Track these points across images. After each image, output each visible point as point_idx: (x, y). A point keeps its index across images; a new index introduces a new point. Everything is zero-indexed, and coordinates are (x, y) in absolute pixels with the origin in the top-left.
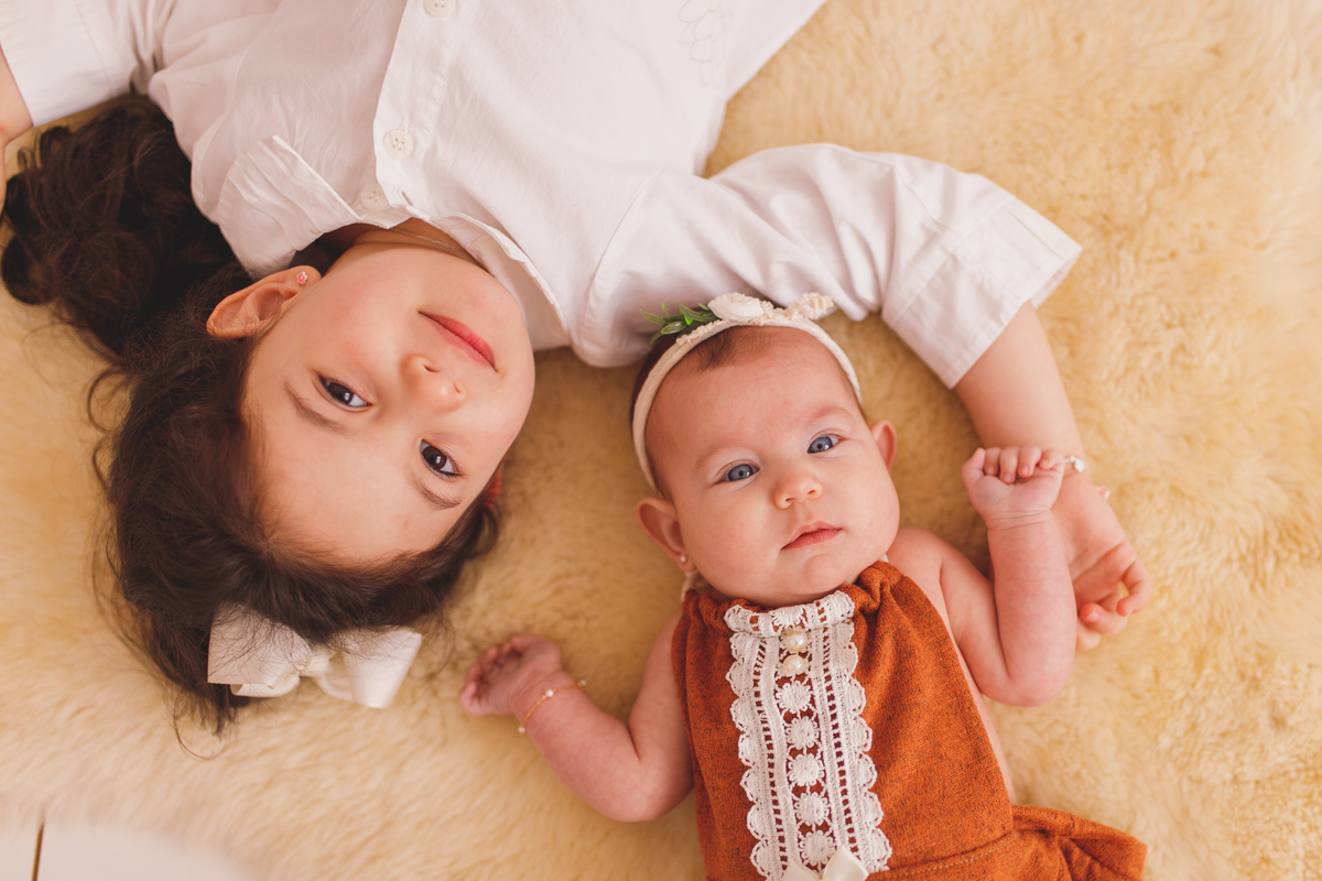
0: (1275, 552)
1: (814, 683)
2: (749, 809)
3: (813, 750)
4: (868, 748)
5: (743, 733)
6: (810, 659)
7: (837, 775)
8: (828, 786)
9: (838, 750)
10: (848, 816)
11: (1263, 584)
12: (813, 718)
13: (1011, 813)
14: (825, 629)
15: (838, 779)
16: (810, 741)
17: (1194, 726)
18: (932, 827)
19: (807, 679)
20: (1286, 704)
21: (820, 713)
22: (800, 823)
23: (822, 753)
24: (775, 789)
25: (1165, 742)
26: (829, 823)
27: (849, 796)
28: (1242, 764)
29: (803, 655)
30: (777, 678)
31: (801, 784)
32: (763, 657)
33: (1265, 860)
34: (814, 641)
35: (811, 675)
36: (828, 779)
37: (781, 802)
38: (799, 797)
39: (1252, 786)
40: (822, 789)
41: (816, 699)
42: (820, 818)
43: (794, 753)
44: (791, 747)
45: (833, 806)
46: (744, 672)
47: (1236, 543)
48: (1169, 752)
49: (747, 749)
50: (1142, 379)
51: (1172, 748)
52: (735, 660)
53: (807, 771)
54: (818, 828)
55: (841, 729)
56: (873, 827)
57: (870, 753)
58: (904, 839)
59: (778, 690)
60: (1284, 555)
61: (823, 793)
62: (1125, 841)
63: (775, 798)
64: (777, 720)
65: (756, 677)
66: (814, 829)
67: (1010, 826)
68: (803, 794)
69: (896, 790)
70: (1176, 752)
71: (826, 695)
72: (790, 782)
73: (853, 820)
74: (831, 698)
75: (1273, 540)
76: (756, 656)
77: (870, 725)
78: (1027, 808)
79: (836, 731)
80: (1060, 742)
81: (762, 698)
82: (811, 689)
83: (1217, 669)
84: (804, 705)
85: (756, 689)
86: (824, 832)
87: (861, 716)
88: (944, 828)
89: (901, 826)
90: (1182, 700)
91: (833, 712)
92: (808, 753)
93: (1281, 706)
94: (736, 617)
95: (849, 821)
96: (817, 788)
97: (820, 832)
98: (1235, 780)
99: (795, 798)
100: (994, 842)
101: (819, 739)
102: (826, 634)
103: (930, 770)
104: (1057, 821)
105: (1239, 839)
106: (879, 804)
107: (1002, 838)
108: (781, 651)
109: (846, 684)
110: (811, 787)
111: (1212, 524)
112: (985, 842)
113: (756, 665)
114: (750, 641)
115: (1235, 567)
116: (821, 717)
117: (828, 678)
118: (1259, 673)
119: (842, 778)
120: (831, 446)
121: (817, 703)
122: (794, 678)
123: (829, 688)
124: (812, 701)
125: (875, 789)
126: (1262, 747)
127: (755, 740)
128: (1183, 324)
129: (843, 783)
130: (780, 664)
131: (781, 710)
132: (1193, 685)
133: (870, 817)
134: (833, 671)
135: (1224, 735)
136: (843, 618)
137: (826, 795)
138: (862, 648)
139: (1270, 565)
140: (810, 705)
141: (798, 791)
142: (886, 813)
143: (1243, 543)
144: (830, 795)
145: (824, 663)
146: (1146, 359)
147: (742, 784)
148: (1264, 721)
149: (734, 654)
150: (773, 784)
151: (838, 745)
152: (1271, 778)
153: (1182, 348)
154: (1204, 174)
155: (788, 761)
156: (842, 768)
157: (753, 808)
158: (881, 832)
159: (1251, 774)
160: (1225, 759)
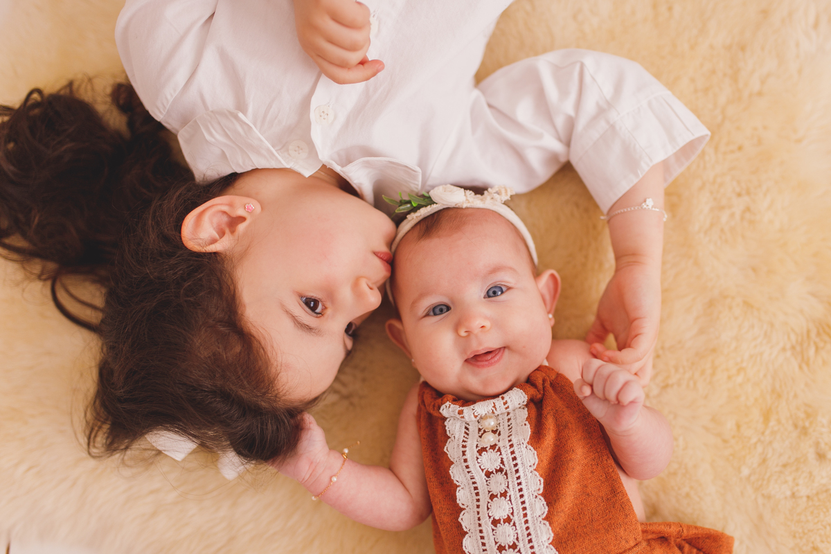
0: (815, 343)
1: (502, 450)
2: (464, 537)
3: (504, 495)
4: (541, 491)
5: (459, 486)
6: (499, 434)
7: (521, 510)
8: (515, 518)
9: (521, 493)
10: (530, 537)
11: (808, 364)
12: (503, 473)
13: (640, 529)
14: (508, 414)
15: (522, 513)
16: (502, 489)
17: (764, 461)
18: (587, 541)
19: (497, 448)
20: (826, 444)
21: (508, 469)
22: (498, 545)
23: (510, 496)
24: (480, 522)
25: (745, 471)
26: (517, 543)
27: (530, 524)
28: (797, 485)
29: (494, 432)
30: (478, 448)
31: (497, 518)
32: (468, 434)
33: (815, 549)
34: (501, 422)
35: (500, 445)
36: (515, 514)
37: (484, 531)
38: (496, 527)
39: (805, 499)
40: (511, 520)
41: (505, 460)
42: (511, 540)
43: (492, 497)
44: (490, 493)
45: (519, 531)
46: (456, 446)
47: (789, 338)
48: (748, 478)
49: (463, 496)
50: (722, 230)
51: (750, 475)
52: (449, 438)
53: (501, 509)
54: (510, 547)
55: (522, 480)
56: (546, 544)
57: (542, 495)
58: (568, 551)
59: (479, 457)
60: (821, 344)
61: (512, 523)
62: (718, 536)
63: (480, 528)
64: (481, 476)
65: (464, 449)
66: (507, 548)
67: (640, 538)
68: (498, 525)
69: (561, 518)
70: (753, 478)
71: (511, 457)
72: (490, 517)
73: (533, 540)
74: (514, 459)
75: (813, 335)
76: (463, 434)
77: (541, 476)
78: (650, 524)
79: (519, 481)
80: (675, 474)
81: (469, 463)
82: (501, 454)
83: (779, 421)
84: (497, 465)
85: (465, 457)
86: (514, 550)
87: (535, 470)
88: (595, 542)
89: (565, 542)
90: (756, 444)
91: (516, 468)
92: (501, 497)
93: (823, 445)
94: (448, 409)
95: (530, 541)
96: (508, 520)
97: (511, 550)
98: (793, 495)
99: (493, 527)
100: (630, 549)
101: (508, 487)
102: (509, 417)
103: (582, 504)
104: (671, 529)
105: (797, 535)
106: (550, 528)
107: (634, 546)
108: (480, 430)
109: (523, 449)
110: (504, 520)
111: (772, 325)
112: (623, 550)
113: (464, 441)
114: (458, 424)
115: (789, 353)
116: (508, 472)
117: (511, 446)
118: (807, 424)
119: (525, 512)
120: (502, 292)
121: (506, 463)
122: (489, 447)
123: (513, 453)
124: (502, 462)
125: (547, 518)
126: (810, 473)
127: (468, 490)
128: (748, 193)
129: (525, 515)
130: (479, 439)
131: (482, 470)
132: (763, 433)
133: (545, 538)
134: (514, 441)
135: (785, 466)
136: (520, 406)
137: (514, 525)
138: (534, 425)
139: (812, 351)
140: (501, 465)
141: (495, 522)
142: (555, 534)
143: (793, 337)
144: (517, 525)
145: (509, 436)
146: (724, 217)
147: (460, 520)
148: (811, 455)
149: (448, 433)
150: (479, 519)
151: (521, 490)
152: (817, 494)
153: (748, 209)
154: (760, 94)
155: (489, 502)
156: (524, 506)
157: (467, 536)
158: (552, 547)
159: (803, 491)
160: (786, 482)
